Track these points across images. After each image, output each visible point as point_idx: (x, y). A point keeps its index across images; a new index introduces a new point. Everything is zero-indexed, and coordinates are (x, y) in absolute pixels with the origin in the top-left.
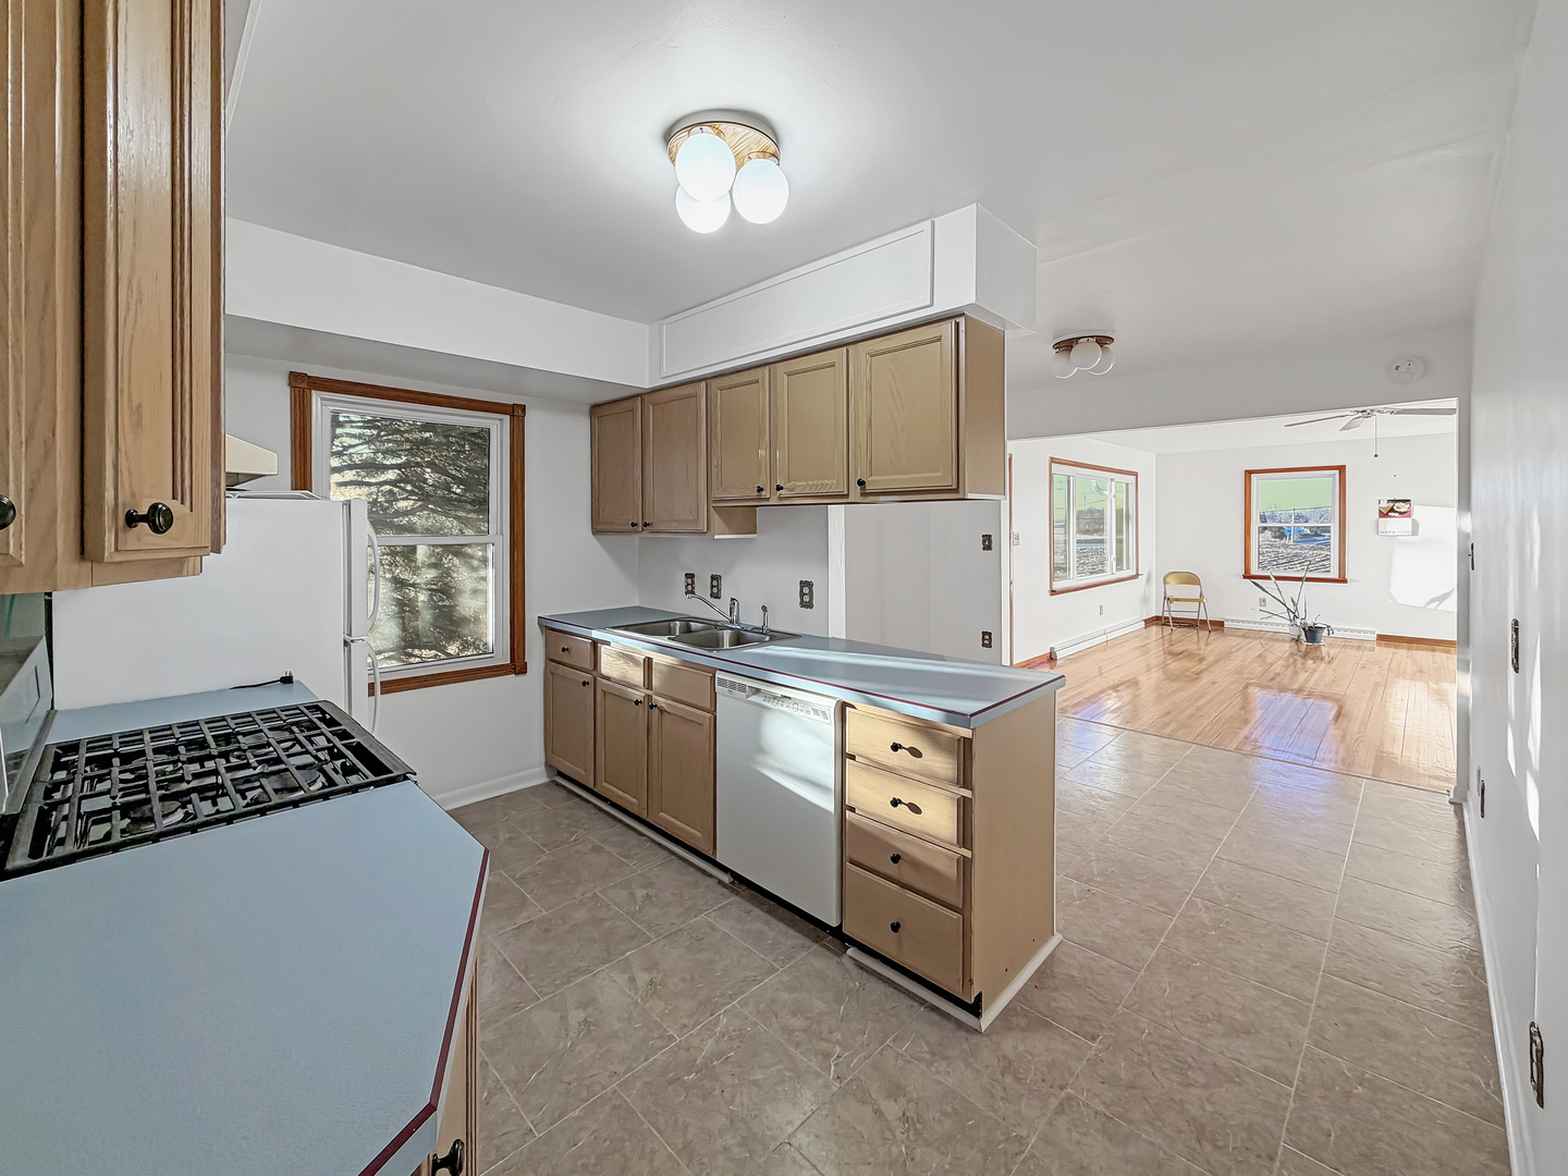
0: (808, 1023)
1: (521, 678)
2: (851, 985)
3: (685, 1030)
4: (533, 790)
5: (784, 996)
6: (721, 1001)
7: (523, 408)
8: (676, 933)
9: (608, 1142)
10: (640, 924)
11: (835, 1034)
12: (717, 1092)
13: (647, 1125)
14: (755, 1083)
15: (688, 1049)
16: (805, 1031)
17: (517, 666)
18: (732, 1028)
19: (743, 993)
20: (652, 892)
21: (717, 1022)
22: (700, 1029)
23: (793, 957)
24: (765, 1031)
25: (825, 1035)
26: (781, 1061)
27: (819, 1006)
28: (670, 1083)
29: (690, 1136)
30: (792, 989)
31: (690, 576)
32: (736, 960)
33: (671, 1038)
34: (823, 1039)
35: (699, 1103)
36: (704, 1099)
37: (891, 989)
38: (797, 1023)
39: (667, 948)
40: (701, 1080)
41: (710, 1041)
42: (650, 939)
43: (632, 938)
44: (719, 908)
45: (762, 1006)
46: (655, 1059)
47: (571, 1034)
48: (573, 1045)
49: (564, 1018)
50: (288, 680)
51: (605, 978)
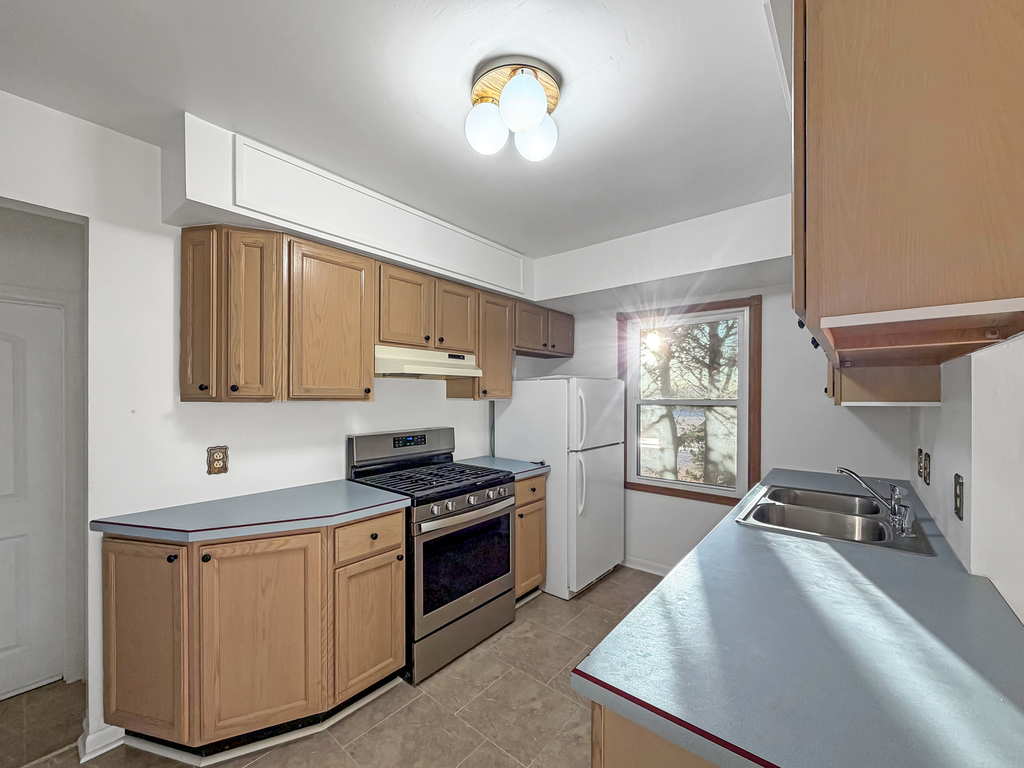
7: (759, 298)
31: (920, 452)
46: (508, 757)
47: (522, 707)
48: (514, 711)
49: (534, 699)
50: (542, 463)
51: (572, 709)
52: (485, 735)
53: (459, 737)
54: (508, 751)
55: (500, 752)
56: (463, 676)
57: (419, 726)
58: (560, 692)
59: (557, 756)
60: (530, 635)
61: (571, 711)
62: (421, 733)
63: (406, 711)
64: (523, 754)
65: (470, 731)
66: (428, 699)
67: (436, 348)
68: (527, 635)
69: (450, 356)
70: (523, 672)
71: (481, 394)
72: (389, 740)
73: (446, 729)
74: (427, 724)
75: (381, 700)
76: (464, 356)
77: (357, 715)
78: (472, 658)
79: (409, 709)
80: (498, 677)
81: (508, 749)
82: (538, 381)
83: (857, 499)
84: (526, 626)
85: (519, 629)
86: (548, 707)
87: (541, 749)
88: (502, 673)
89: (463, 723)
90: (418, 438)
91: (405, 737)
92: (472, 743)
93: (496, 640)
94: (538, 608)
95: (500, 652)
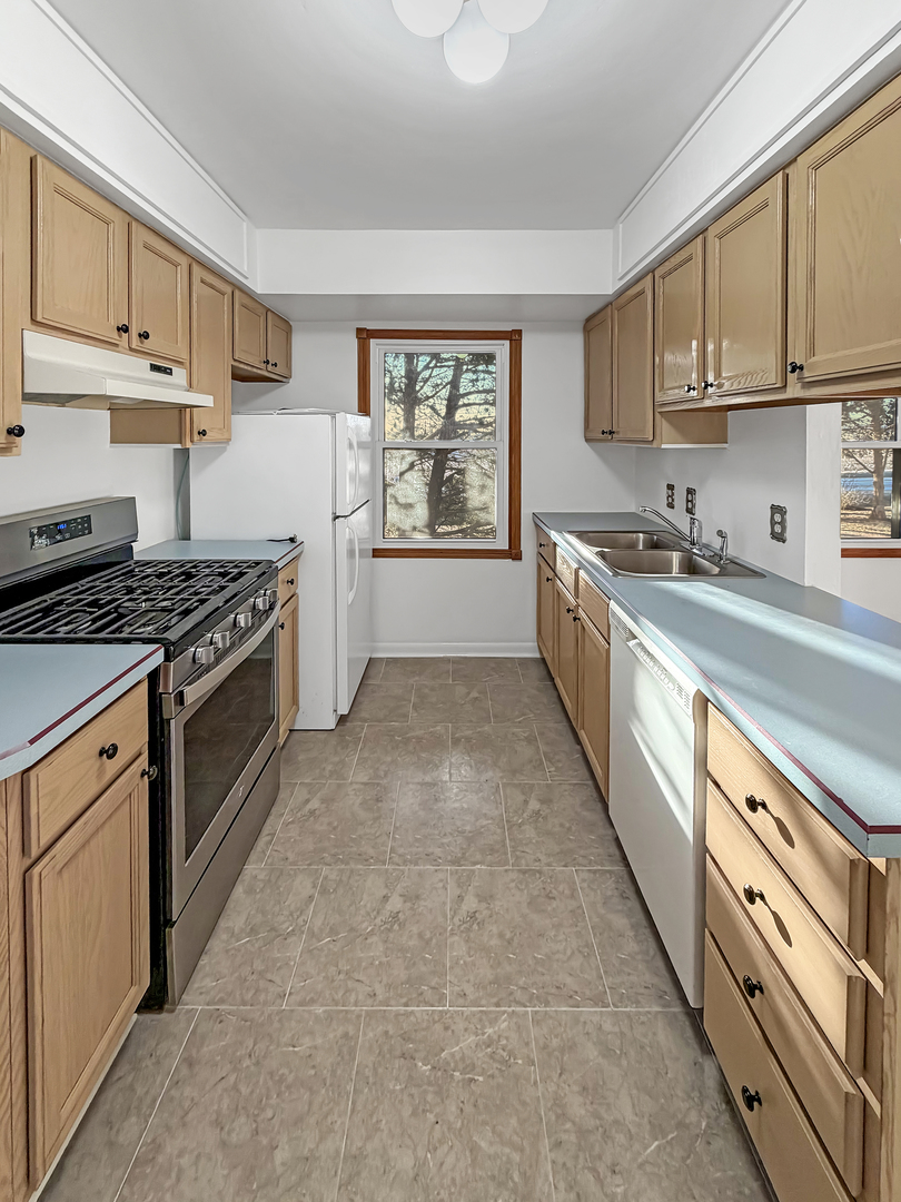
0: (592, 1123)
1: (517, 563)
2: (693, 1117)
3: (461, 1001)
4: (523, 661)
5: (592, 1052)
6: (519, 995)
7: (519, 332)
8: (534, 872)
9: (313, 1072)
10: (510, 840)
11: (618, 1179)
12: (431, 1117)
13: (350, 1087)
14: (474, 1149)
15: (446, 1028)
16: (582, 1133)
17: (514, 553)
18: (504, 1042)
19: (547, 1004)
20: (545, 811)
21: (493, 1022)
22: (474, 1014)
23: (638, 1003)
24: (535, 1083)
25: (602, 1169)
26: (522, 1150)
27: (625, 1108)
28: (403, 1056)
29: (369, 1147)
30: (607, 1052)
31: (671, 487)
32: (569, 952)
33: (441, 999)
34: (594, 1170)
35: (407, 1111)
36: (414, 1114)
37: (755, 1185)
38: (577, 1107)
39: (513, 885)
40: (429, 1084)
41: (473, 1038)
42: (506, 863)
43: (493, 851)
44: (595, 872)
45: (555, 1042)
46: (412, 1012)
47: (378, 921)
48: (372, 933)
49: (386, 898)
50: (292, 540)
51: (441, 881)
52: (356, 1005)
53: (319, 1041)
54: (406, 1005)
55: (397, 1015)
56: (253, 931)
57: (232, 1078)
58: (412, 867)
59: (469, 959)
60: (315, 804)
61: (441, 885)
62: (244, 1090)
63: (185, 1071)
64: (429, 994)
65: (330, 1017)
66: (218, 1017)
67: (131, 349)
68: (310, 806)
69: (155, 368)
70: (343, 866)
71: (196, 437)
72: (185, 1161)
73: (287, 1045)
74: (247, 1062)
75: (110, 1094)
76: (171, 369)
77: (70, 1170)
78: (250, 891)
79: (190, 1062)
80: (311, 897)
81: (404, 1000)
82: (275, 416)
83: (641, 535)
84: (300, 794)
85: (292, 803)
86: (412, 897)
87: (444, 966)
88: (314, 887)
89: (309, 1012)
90: (79, 525)
91: (218, 1124)
92: (346, 1035)
93: (269, 838)
94: (300, 758)
95: (289, 855)
